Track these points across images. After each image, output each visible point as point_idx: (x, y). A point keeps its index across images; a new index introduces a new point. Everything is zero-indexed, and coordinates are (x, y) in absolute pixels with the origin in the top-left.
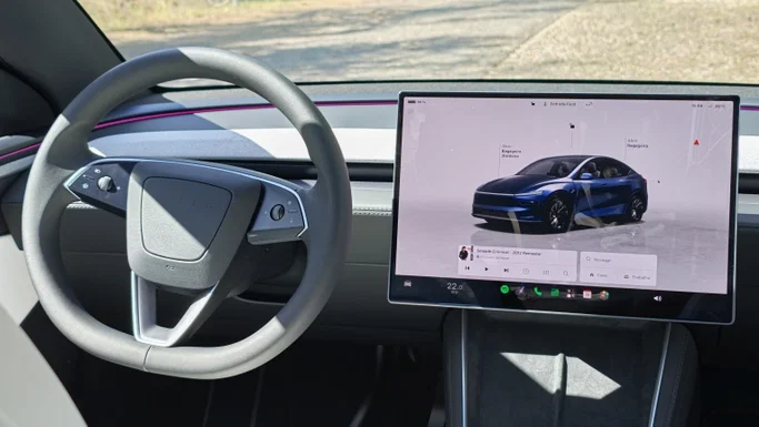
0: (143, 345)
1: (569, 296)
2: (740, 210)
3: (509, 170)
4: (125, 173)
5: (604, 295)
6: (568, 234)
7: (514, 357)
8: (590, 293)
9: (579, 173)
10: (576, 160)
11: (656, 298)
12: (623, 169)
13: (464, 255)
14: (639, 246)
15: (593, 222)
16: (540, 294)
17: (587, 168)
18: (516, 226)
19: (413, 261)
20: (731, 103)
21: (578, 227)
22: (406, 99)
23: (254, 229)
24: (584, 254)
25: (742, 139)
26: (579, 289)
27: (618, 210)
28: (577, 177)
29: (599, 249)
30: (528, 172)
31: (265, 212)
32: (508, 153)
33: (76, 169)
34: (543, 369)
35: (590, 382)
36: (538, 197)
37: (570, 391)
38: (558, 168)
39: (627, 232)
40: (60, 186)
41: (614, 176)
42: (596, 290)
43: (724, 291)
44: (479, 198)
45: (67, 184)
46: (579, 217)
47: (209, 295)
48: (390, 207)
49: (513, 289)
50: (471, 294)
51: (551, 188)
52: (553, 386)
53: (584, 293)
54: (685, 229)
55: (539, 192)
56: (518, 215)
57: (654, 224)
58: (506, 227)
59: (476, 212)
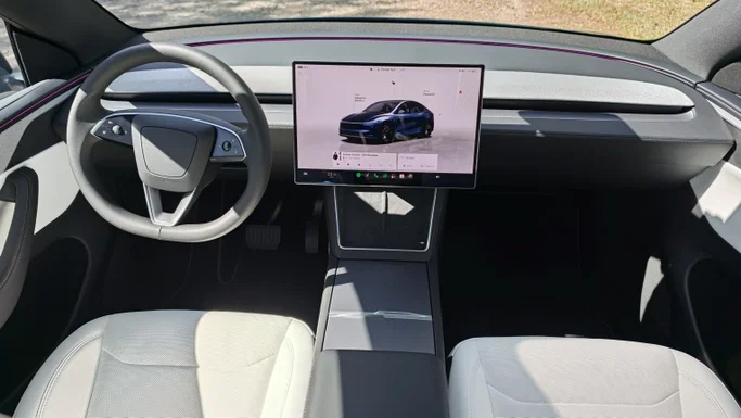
0: (157, 226)
1: (392, 177)
3: (359, 109)
4: (128, 123)
5: (410, 176)
6: (391, 145)
7: (361, 195)
8: (403, 175)
9: (397, 110)
10: (396, 103)
11: (437, 177)
12: (421, 107)
13: (336, 157)
14: (428, 150)
15: (405, 137)
16: (377, 176)
17: (402, 107)
18: (364, 140)
19: (307, 160)
20: (479, 70)
21: (397, 141)
22: (297, 66)
23: (214, 155)
24: (400, 155)
26: (398, 174)
27: (418, 131)
28: (396, 112)
29: (408, 152)
30: (370, 110)
31: (219, 145)
32: (358, 99)
33: (96, 122)
34: (375, 200)
35: (400, 207)
36: (376, 124)
37: (390, 212)
38: (386, 107)
39: (423, 142)
40: (89, 133)
41: (416, 111)
42: (406, 174)
43: (471, 171)
44: (342, 125)
45: (92, 132)
46: (397, 135)
47: (192, 195)
48: (292, 123)
49: (363, 174)
50: (341, 178)
51: (382, 119)
52: (381, 210)
53: (400, 175)
54: (453, 140)
55: (375, 121)
56: (365, 134)
57: (437, 138)
58: (359, 141)
59: (341, 133)
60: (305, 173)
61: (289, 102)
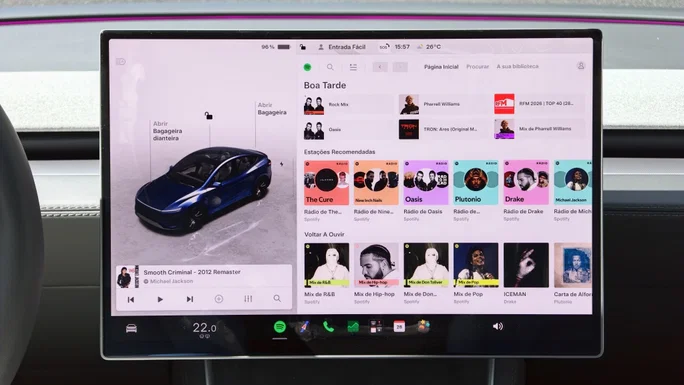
1: (373, 330)
2: (607, 185)
5: (423, 325)
8: (403, 324)
11: (496, 326)
16: (331, 330)
25: (607, 74)
26: (388, 320)
42: (404, 320)
43: (588, 310)
49: (292, 325)
50: (231, 337)
53: (396, 324)
60: (131, 329)
61: (91, 154)
